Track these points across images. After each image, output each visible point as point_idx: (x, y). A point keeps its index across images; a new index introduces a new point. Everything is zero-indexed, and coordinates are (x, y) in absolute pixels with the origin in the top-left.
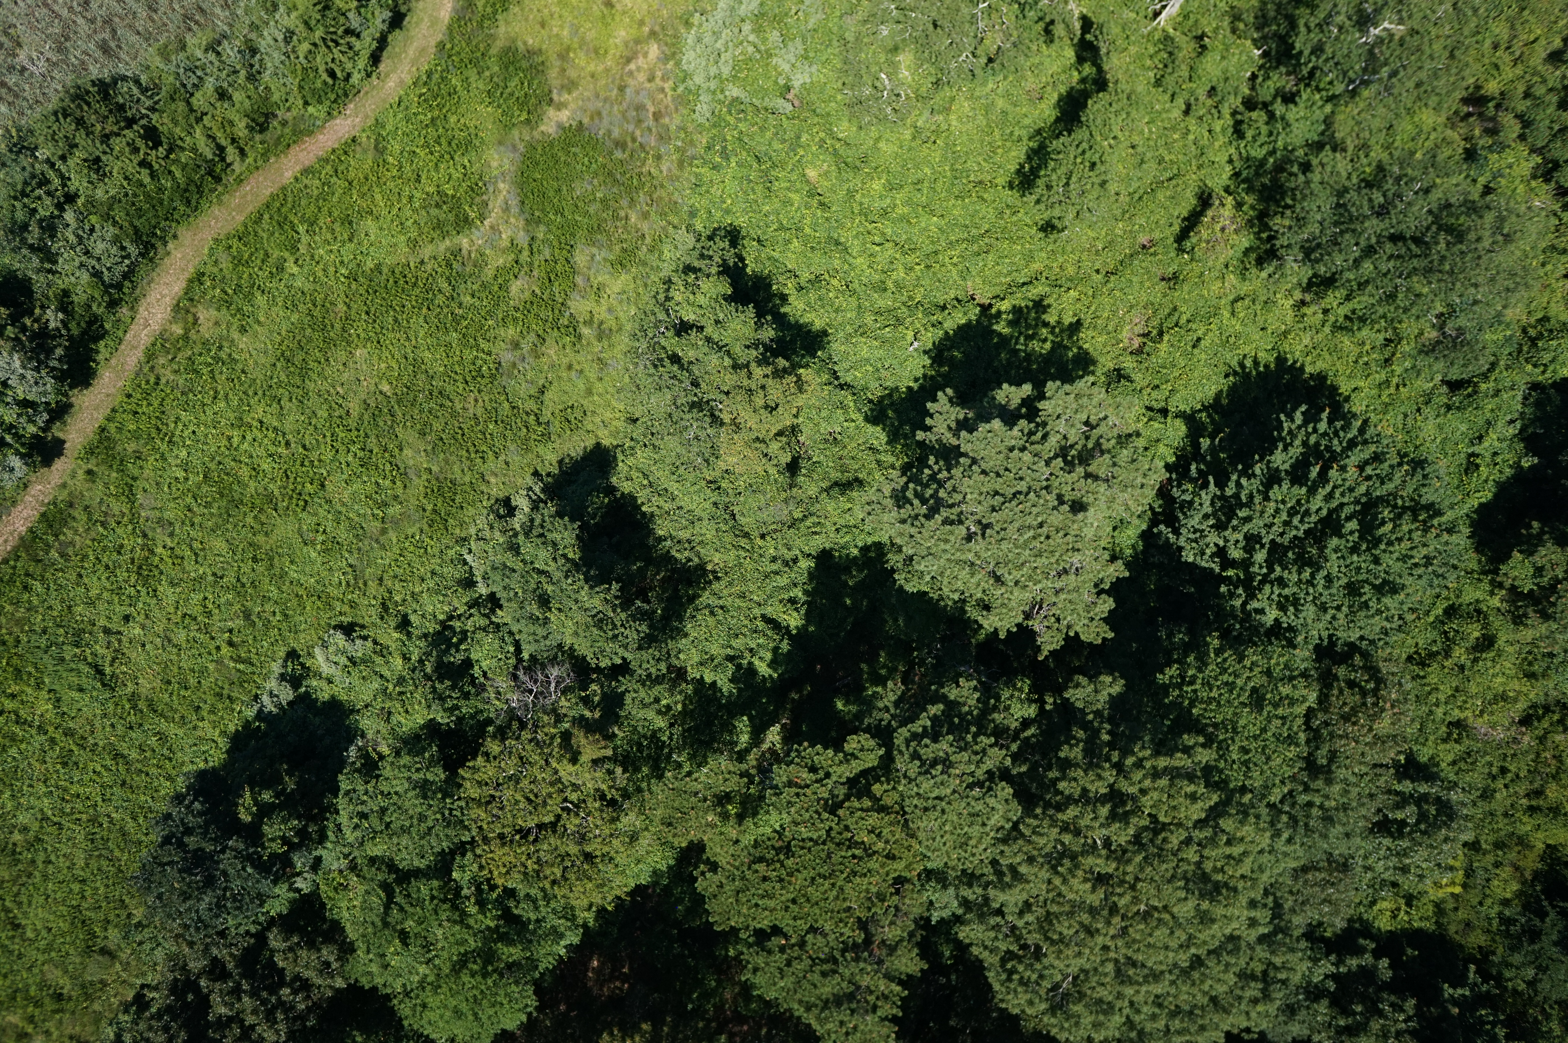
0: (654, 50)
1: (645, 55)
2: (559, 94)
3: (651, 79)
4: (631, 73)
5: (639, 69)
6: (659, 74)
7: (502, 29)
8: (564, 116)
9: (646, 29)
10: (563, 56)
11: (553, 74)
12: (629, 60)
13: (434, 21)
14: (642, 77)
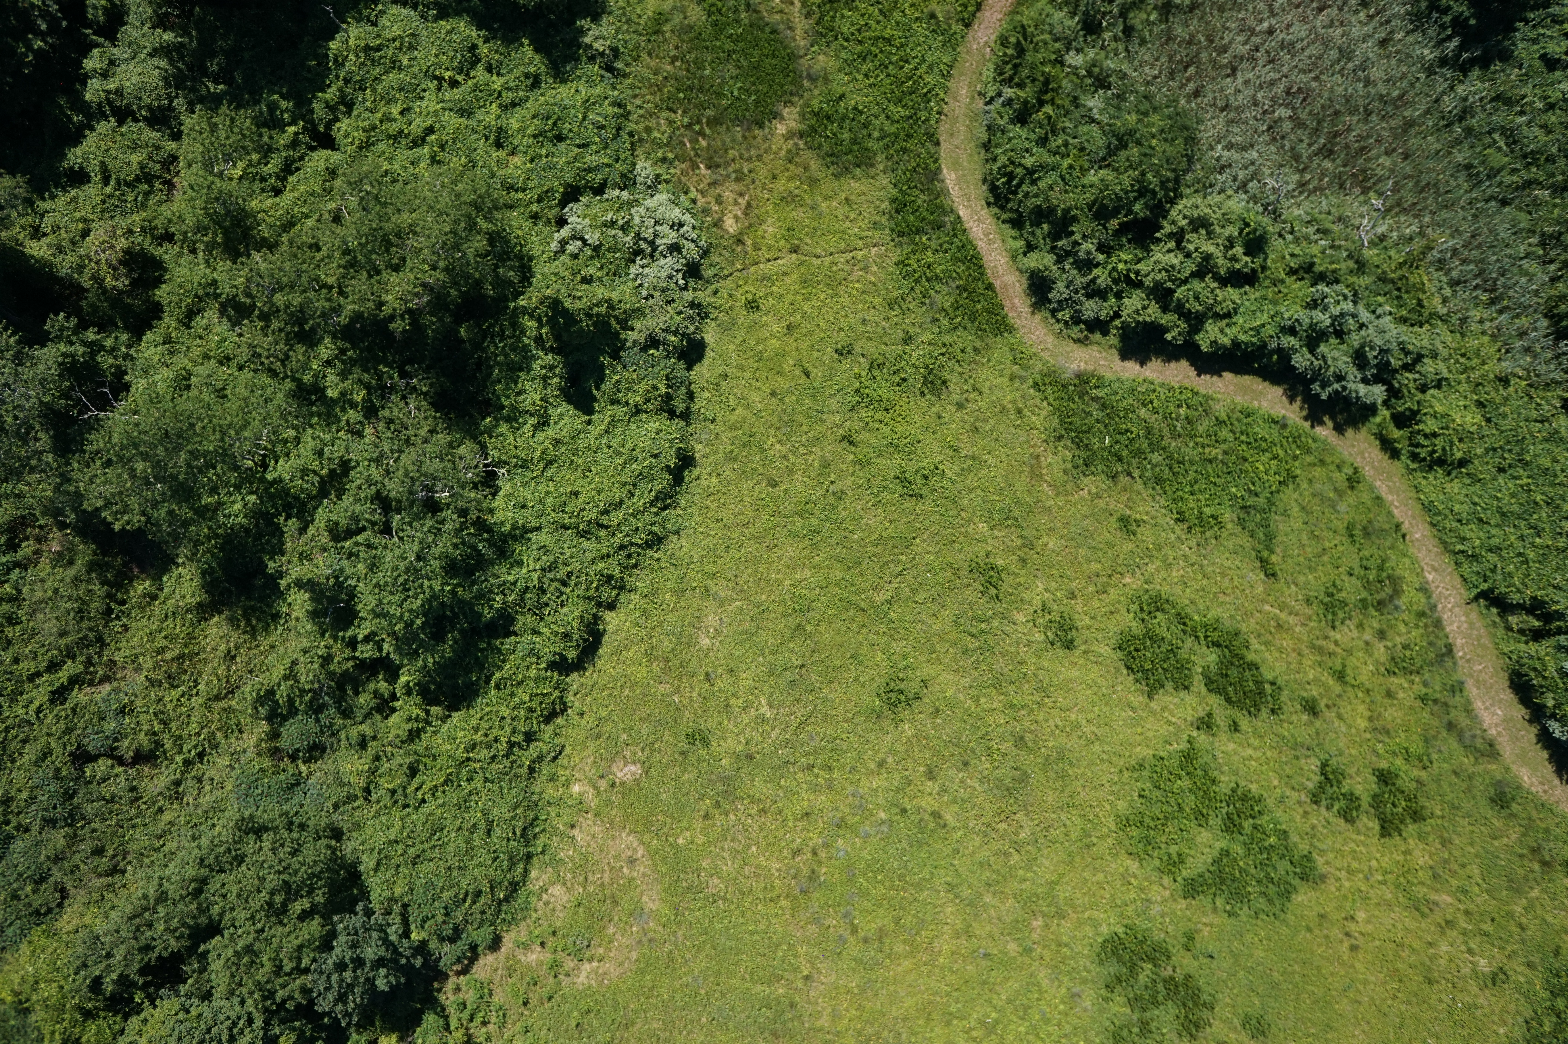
0: (731, 226)
1: (736, 217)
2: (796, 144)
3: (719, 200)
4: (741, 195)
5: (736, 203)
6: (715, 208)
7: (884, 180)
8: (781, 129)
9: (749, 242)
10: (814, 182)
11: (814, 164)
12: (749, 205)
13: (956, 165)
14: (728, 196)
